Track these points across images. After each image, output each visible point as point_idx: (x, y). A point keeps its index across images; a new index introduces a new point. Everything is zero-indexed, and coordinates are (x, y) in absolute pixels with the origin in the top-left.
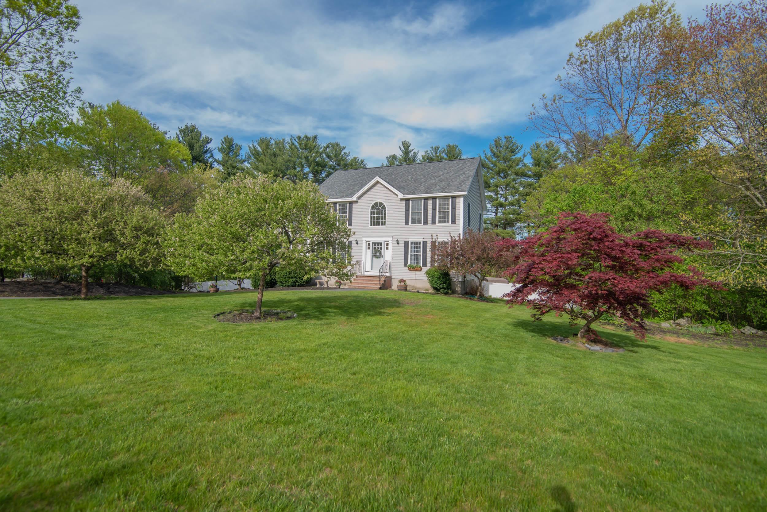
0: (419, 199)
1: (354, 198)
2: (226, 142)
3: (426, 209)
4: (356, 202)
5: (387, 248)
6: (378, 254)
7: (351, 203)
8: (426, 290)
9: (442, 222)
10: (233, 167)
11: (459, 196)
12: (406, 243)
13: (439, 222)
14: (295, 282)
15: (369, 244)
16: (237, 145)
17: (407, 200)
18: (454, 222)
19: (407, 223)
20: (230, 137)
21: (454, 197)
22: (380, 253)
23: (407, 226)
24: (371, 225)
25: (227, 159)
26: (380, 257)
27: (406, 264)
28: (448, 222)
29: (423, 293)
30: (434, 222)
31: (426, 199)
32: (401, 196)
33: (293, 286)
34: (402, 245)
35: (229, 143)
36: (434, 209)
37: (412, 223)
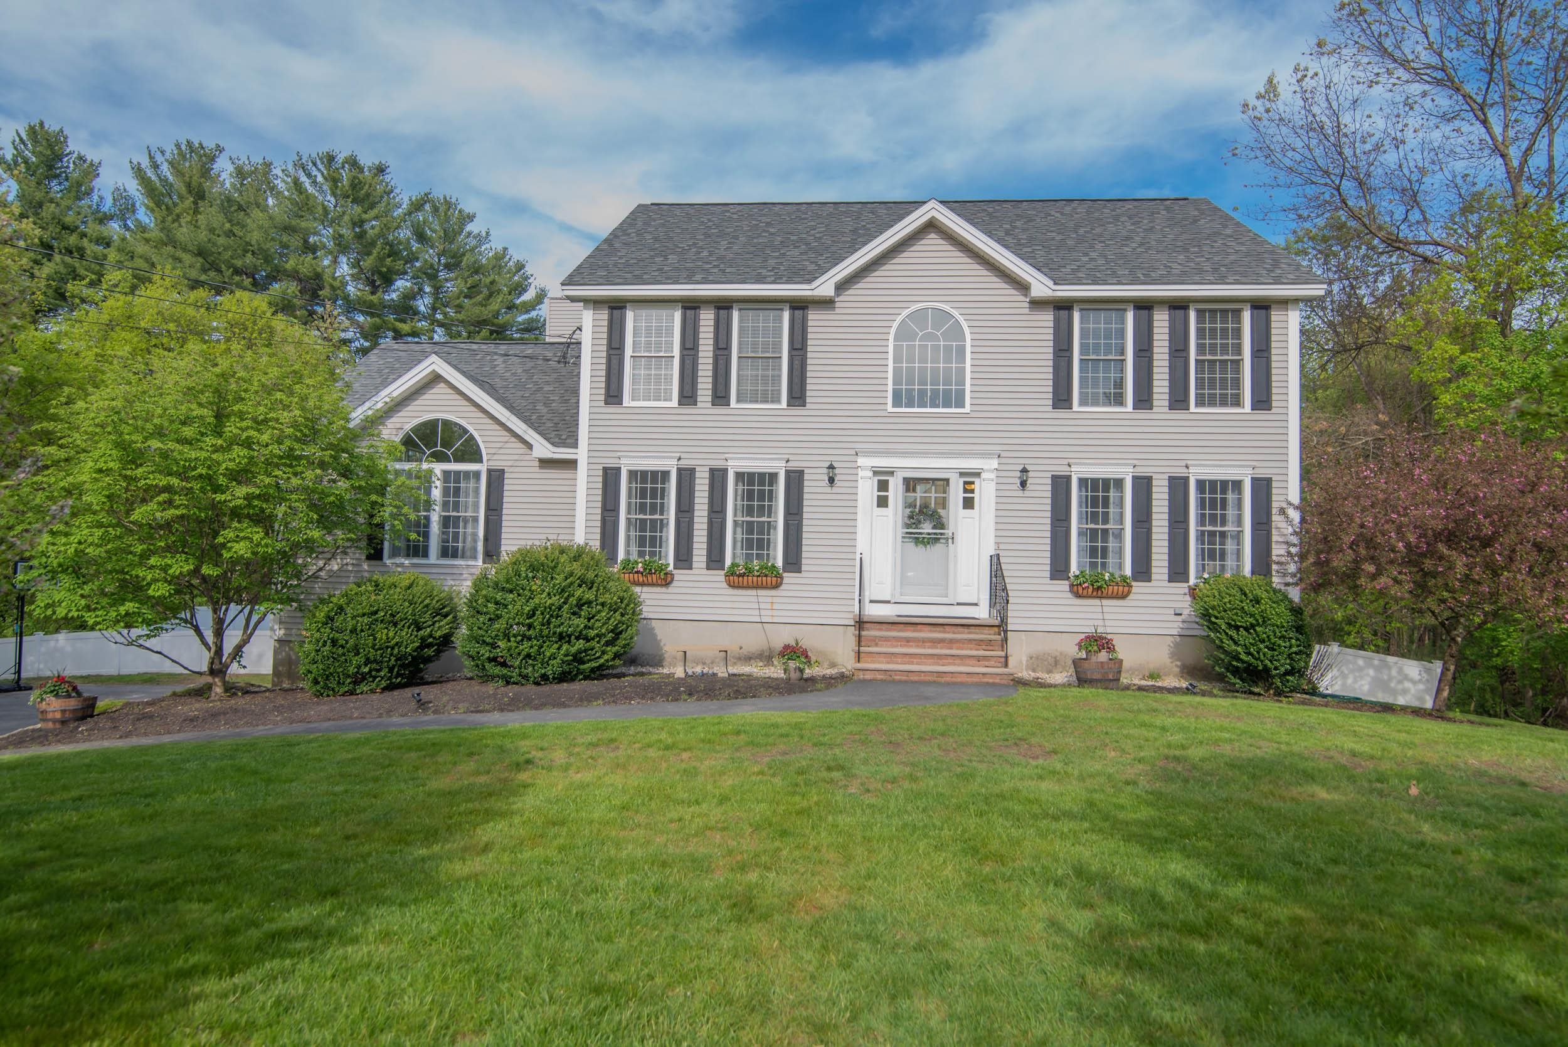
0: (1116, 304)
1: (824, 287)
2: (35, 141)
3: (1144, 351)
4: (826, 303)
5: (968, 503)
6: (927, 528)
7: (799, 306)
8: (1152, 676)
9: (1212, 404)
10: (65, 227)
11: (1285, 303)
12: (1060, 485)
13: (1200, 403)
14: (578, 659)
15: (883, 486)
16: (81, 158)
17: (1063, 307)
18: (1262, 401)
19: (1061, 399)
20: (52, 126)
21: (1262, 306)
22: (940, 524)
23: (1062, 414)
24: (897, 402)
25: (39, 195)
26: (934, 540)
27: (1059, 569)
28: (1237, 402)
29: (1141, 688)
30: (1178, 401)
31: (1144, 306)
32: (1042, 287)
33: (564, 677)
34: (1041, 491)
35: (50, 146)
36: (1178, 351)
37: (1083, 403)
